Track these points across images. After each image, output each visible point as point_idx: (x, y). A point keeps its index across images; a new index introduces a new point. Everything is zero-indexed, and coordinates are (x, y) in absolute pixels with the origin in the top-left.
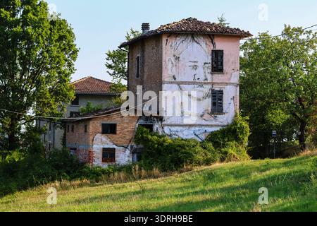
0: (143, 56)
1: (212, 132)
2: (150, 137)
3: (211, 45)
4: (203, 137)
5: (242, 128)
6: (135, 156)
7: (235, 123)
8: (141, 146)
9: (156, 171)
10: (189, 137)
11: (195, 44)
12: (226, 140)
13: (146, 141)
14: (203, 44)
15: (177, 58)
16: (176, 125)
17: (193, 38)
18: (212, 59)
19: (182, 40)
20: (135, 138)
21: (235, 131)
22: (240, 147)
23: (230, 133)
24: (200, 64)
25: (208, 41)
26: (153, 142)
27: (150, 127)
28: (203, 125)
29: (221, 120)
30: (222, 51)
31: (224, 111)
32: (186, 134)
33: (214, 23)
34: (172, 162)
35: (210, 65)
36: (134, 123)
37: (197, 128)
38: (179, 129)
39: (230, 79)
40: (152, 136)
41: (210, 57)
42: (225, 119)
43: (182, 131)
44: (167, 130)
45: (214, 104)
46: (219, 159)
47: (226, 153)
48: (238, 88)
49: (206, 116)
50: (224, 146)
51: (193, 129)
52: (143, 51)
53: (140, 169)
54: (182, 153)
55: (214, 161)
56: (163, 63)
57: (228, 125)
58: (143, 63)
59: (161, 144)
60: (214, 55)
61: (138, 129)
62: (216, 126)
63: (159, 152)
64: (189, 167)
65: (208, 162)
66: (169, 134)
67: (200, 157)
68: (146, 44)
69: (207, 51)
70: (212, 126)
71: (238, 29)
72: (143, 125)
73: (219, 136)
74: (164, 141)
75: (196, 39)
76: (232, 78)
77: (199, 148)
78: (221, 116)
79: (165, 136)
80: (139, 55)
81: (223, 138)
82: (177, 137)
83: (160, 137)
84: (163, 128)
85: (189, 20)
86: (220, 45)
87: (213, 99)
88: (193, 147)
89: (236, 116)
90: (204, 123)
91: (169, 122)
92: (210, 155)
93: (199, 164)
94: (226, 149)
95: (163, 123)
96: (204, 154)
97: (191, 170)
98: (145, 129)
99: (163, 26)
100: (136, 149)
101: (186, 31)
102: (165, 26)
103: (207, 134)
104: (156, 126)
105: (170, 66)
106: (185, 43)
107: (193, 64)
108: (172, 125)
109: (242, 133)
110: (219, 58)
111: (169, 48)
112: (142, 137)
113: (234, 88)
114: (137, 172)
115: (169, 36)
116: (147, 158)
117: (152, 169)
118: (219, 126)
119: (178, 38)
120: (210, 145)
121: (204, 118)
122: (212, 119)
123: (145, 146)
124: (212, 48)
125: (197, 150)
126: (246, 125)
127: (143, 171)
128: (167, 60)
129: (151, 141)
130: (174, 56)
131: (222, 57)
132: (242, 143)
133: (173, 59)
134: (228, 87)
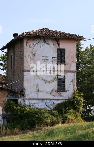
0: (14, 54)
1: (58, 104)
2: (15, 107)
3: (57, 45)
4: (52, 107)
5: (78, 101)
6: (6, 120)
7: (73, 98)
8: (9, 113)
9: (17, 130)
10: (42, 107)
11: (46, 45)
12: (67, 108)
13: (12, 110)
14: (52, 45)
15: (34, 54)
16: (33, 99)
17: (45, 41)
18: (58, 55)
19: (37, 42)
20: (5, 108)
21: (73, 103)
22: (77, 113)
23: (70, 104)
24: (50, 58)
25: (55, 43)
26: (17, 111)
27: (16, 101)
28: (52, 99)
29: (64, 96)
30: (65, 49)
31: (66, 90)
32: (40, 105)
33: (59, 32)
34: (29, 124)
35: (57, 59)
36: (5, 98)
37: (48, 101)
38: (35, 101)
39: (70, 68)
40: (16, 106)
41: (56, 54)
42: (67, 95)
43: (37, 103)
44: (27, 103)
45: (59, 85)
46: (60, 122)
47: (66, 117)
48: (76, 74)
49: (54, 93)
50: (65, 113)
51: (45, 101)
52: (14, 51)
53: (6, 129)
54: (36, 118)
55: (57, 123)
56: (25, 58)
57: (69, 99)
58: (14, 59)
59: (23, 112)
60: (59, 52)
61: (7, 102)
62: (60, 99)
63: (21, 117)
64: (40, 127)
65: (53, 124)
66: (29, 105)
67: (48, 121)
68: (16, 46)
69: (54, 49)
70: (58, 99)
71: (75, 35)
72: (11, 99)
73: (62, 106)
74: (25, 110)
75: (46, 41)
76: (72, 67)
77: (47, 115)
78: (64, 93)
79: (25, 106)
80: (12, 54)
81: (65, 108)
82: (34, 107)
83: (22, 107)
84: (24, 101)
85: (43, 29)
86: (63, 45)
87: (59, 82)
88: (44, 113)
89: (74, 93)
90: (53, 97)
91: (28, 97)
92: (55, 119)
93: (47, 125)
94: (66, 115)
95: (25, 98)
96: (51, 119)
97: (41, 129)
98: (12, 102)
99: (24, 33)
100: (6, 116)
101: (40, 36)
102: (26, 33)
103: (55, 105)
104: (20, 100)
105: (29, 59)
106: (39, 44)
107: (45, 58)
108: (30, 99)
109: (78, 104)
110: (63, 54)
111: (29, 48)
112: (10, 107)
113: (73, 74)
114: (4, 131)
115: (28, 40)
116: (13, 121)
117: (14, 129)
118: (62, 99)
119: (34, 41)
120: (56, 112)
121: (52, 94)
122: (58, 95)
123: (12, 113)
124: (58, 48)
125: (46, 116)
126: (81, 99)
127: (8, 130)
128: (27, 55)
129: (15, 110)
130: (32, 53)
131: (65, 53)
132: (78, 111)
133: (31, 55)
134: (69, 73)
